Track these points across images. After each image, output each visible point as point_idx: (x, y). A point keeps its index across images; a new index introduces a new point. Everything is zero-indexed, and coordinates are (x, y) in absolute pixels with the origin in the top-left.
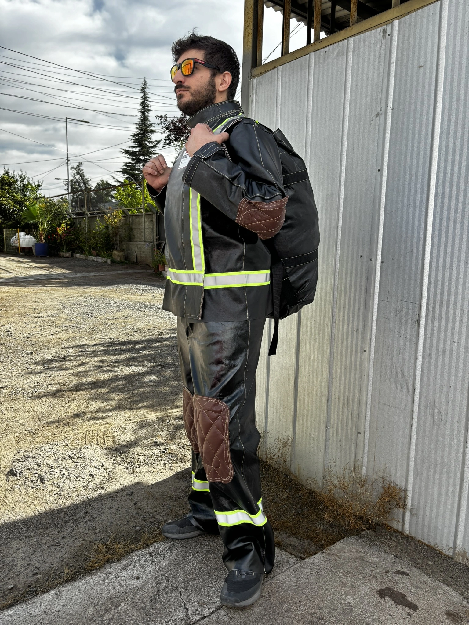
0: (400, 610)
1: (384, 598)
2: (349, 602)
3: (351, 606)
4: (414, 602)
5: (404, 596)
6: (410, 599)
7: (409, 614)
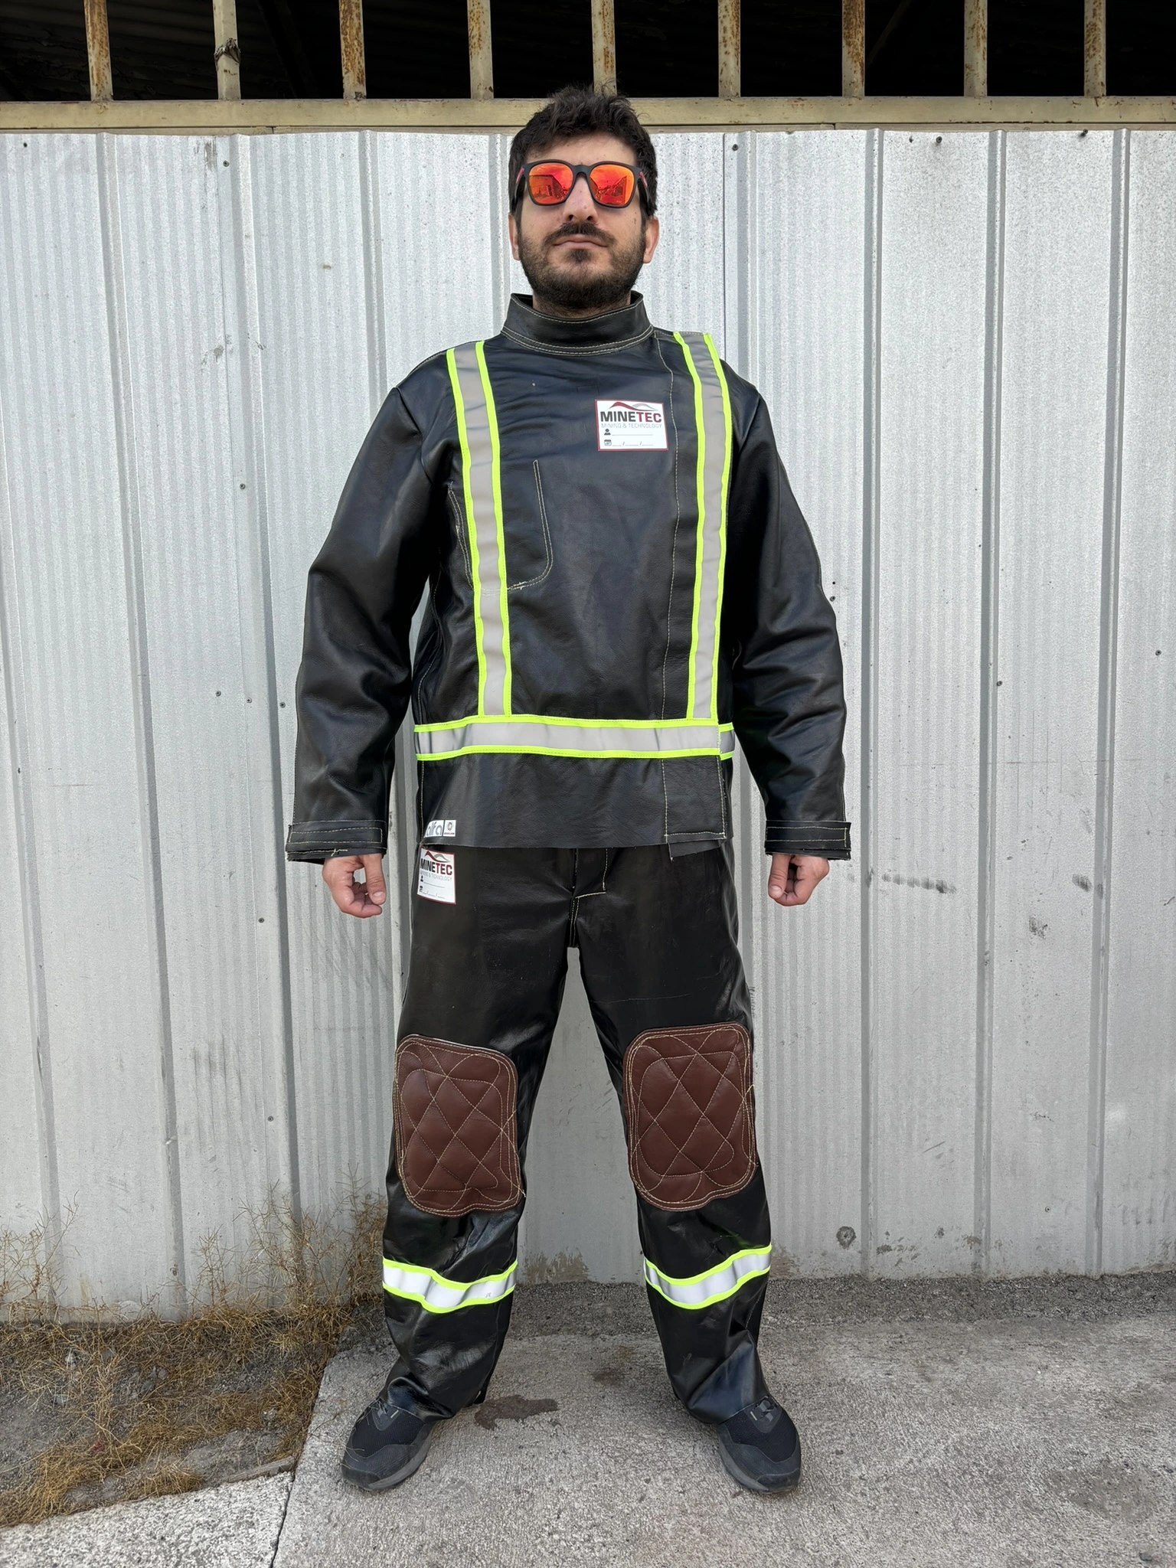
0: (537, 1427)
1: (496, 1425)
2: (452, 1479)
3: (462, 1482)
4: (541, 1397)
5: (518, 1399)
6: (532, 1397)
7: (554, 1423)
